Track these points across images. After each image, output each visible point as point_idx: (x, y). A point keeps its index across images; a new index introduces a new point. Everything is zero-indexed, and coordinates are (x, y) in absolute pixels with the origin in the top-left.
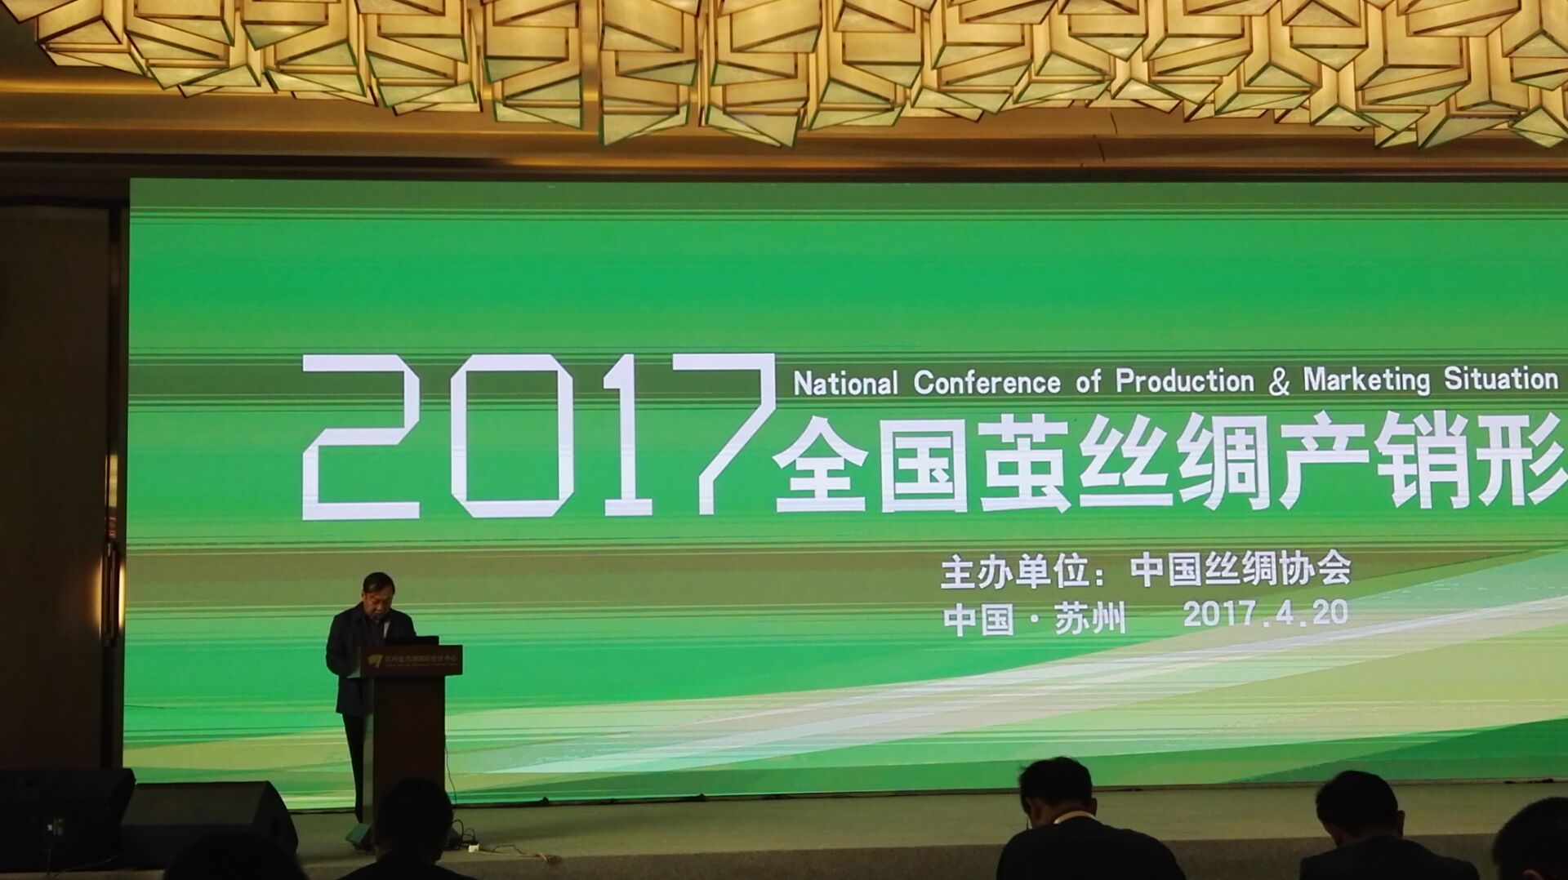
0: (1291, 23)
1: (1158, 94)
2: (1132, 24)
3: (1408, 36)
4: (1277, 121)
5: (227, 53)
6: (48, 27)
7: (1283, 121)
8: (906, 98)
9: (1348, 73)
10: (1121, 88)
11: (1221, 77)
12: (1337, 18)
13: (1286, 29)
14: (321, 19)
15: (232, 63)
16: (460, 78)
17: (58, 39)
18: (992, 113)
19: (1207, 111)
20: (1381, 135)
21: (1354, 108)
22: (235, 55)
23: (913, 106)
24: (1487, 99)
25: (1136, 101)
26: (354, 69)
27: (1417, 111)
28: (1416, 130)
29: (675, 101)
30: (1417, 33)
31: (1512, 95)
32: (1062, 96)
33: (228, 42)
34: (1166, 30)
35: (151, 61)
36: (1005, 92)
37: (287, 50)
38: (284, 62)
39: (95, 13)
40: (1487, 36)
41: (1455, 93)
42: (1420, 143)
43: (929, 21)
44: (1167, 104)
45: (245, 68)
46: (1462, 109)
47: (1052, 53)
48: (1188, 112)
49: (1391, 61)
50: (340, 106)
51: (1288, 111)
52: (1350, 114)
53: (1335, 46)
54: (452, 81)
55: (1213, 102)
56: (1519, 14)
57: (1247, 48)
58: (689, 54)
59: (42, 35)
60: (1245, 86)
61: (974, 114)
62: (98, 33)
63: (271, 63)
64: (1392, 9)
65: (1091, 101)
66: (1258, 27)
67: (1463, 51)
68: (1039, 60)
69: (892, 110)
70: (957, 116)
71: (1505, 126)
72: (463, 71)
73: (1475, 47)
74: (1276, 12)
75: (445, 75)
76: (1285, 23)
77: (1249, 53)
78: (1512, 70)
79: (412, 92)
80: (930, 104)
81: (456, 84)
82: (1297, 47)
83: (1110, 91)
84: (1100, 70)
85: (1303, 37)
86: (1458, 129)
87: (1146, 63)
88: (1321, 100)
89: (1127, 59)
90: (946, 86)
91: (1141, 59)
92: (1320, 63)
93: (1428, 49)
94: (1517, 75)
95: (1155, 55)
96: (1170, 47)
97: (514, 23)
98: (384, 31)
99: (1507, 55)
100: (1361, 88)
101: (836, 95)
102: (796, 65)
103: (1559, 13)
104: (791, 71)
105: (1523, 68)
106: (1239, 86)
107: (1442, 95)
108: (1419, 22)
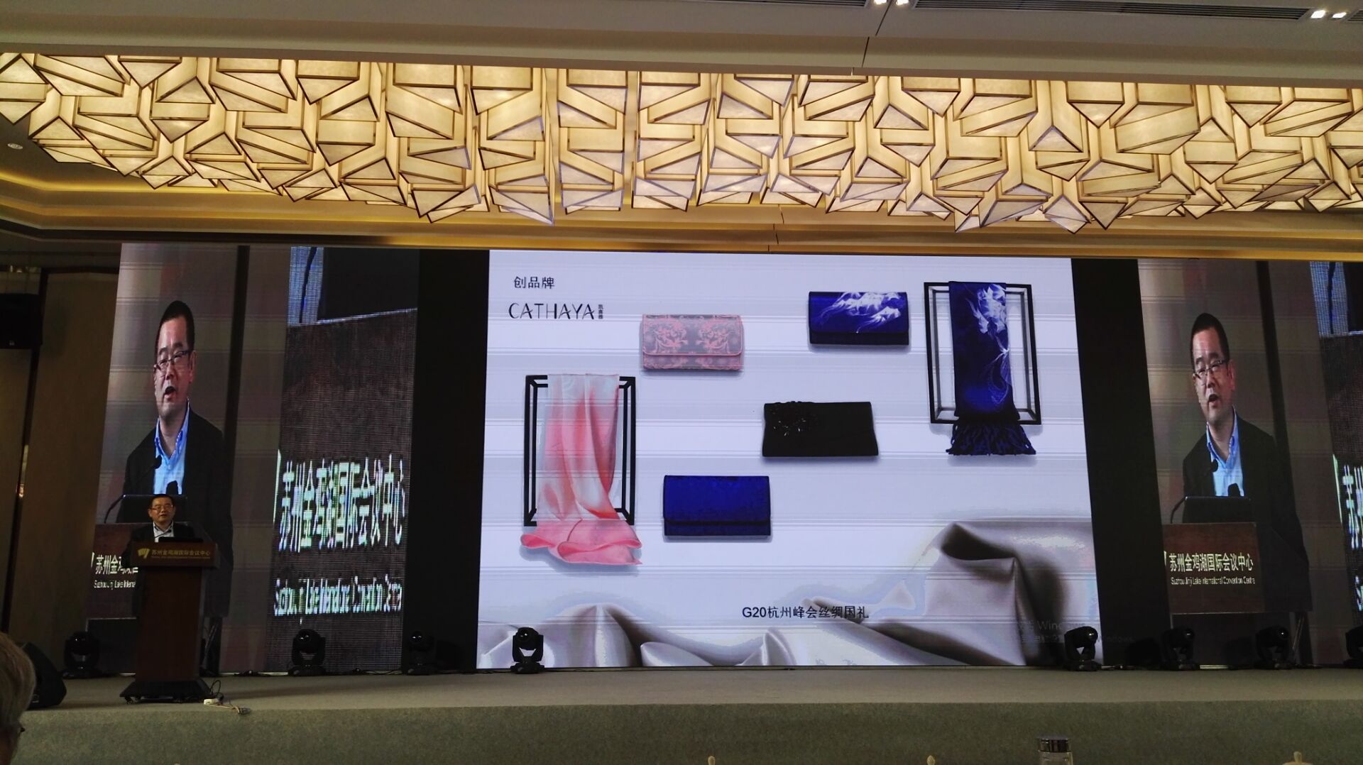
0: (880, 125)
2: (772, 127)
3: (962, 136)
5: (153, 146)
6: (33, 126)
9: (926, 166)
12: (910, 124)
13: (878, 131)
14: (204, 116)
21: (932, 196)
22: (162, 148)
24: (1020, 182)
26: (241, 157)
27: (976, 196)
30: (968, 134)
31: (1038, 180)
34: (794, 133)
36: (692, 180)
37: (190, 143)
39: (56, 113)
40: (1018, 134)
41: (1000, 179)
46: (1005, 193)
47: (715, 148)
48: (827, 206)
49: (951, 155)
53: (913, 145)
56: (1038, 116)
57: (851, 146)
58: (457, 142)
59: (30, 134)
60: (856, 177)
61: (681, 203)
62: (63, 128)
64: (949, 115)
66: (859, 127)
67: (1003, 151)
69: (614, 191)
70: (673, 207)
73: (1012, 143)
74: (868, 118)
76: (875, 126)
77: (854, 149)
78: (1037, 163)
80: (646, 192)
82: (885, 145)
85: (891, 137)
86: (1005, 209)
89: (770, 153)
91: (782, 156)
92: (906, 160)
93: (979, 146)
94: (1041, 164)
95: (790, 153)
96: (799, 145)
97: (334, 116)
98: (247, 124)
99: (1030, 150)
100: (934, 178)
101: (568, 176)
102: (535, 153)
103: (1067, 119)
104: (531, 155)
105: (1045, 160)
106: (852, 178)
107: (988, 183)
108: (971, 125)
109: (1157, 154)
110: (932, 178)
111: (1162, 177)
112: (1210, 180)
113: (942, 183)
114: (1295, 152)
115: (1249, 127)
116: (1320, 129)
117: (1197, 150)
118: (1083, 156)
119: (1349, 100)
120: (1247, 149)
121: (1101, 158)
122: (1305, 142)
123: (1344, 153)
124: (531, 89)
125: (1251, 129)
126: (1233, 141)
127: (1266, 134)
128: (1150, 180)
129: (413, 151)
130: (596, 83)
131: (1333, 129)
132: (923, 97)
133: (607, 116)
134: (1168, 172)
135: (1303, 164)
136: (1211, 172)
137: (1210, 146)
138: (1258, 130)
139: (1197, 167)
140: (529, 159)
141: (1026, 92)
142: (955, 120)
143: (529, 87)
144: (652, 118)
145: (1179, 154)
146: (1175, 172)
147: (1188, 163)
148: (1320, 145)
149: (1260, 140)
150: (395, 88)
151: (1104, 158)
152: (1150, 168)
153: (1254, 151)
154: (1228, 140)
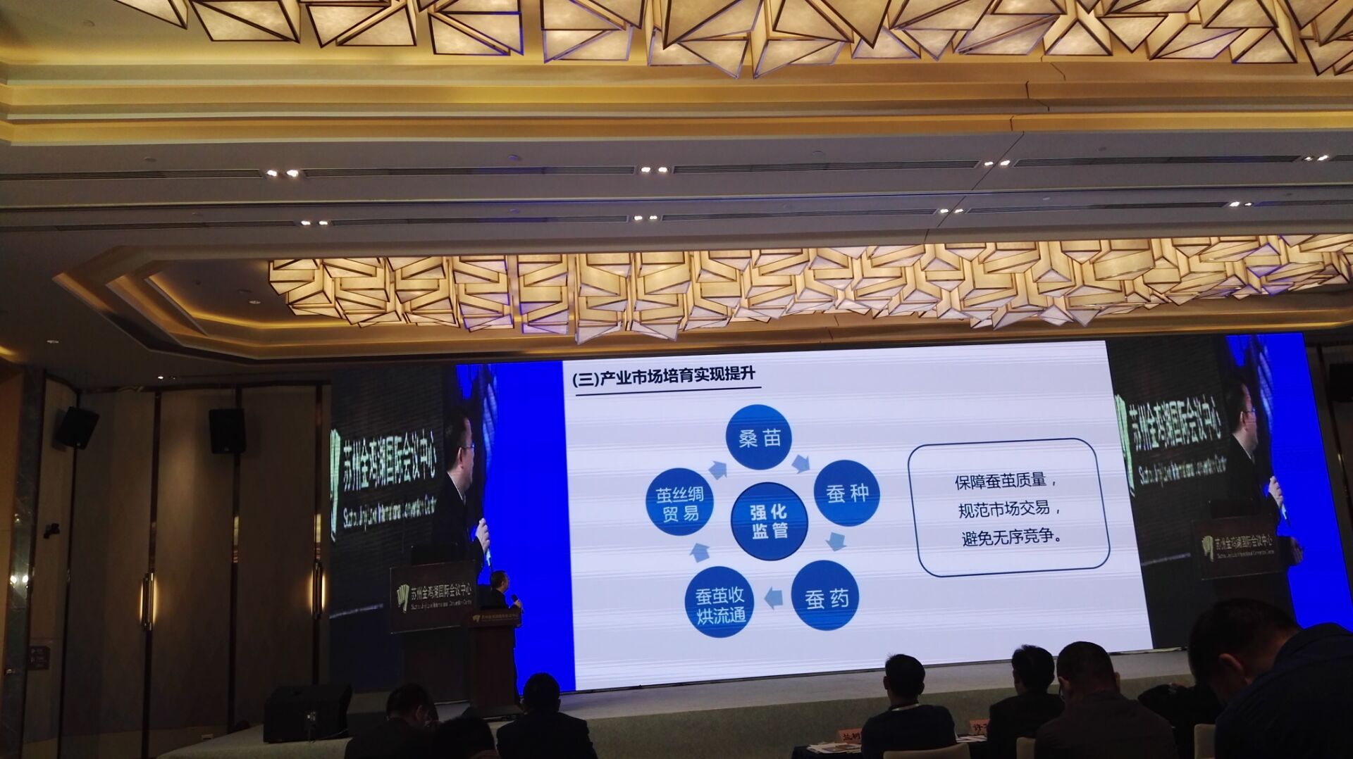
0: (926, 270)
1: (860, 306)
2: (846, 273)
3: (985, 273)
4: (920, 317)
5: (386, 306)
6: (294, 296)
7: (923, 317)
8: (732, 313)
9: (955, 292)
10: (840, 304)
11: (891, 297)
12: (948, 267)
13: (923, 273)
14: (436, 287)
15: (388, 310)
16: (506, 313)
17: (299, 303)
18: (775, 319)
19: (885, 313)
20: (973, 322)
21: (959, 309)
22: (390, 307)
23: (735, 317)
24: (1027, 303)
25: (848, 310)
26: (451, 311)
27: (991, 310)
28: (991, 319)
29: (615, 320)
30: (989, 272)
31: (1039, 301)
32: (810, 309)
33: (386, 300)
34: (863, 275)
35: (346, 311)
36: (782, 308)
37: (416, 303)
38: (415, 309)
39: (320, 289)
40: (1024, 272)
41: (1011, 301)
42: (994, 326)
43: (742, 275)
44: (864, 311)
45: (394, 313)
46: (1014, 308)
47: (806, 288)
48: (874, 315)
49: (977, 287)
50: (442, 329)
51: (925, 312)
52: (957, 313)
53: (948, 280)
54: (501, 315)
55: (887, 309)
56: (1040, 261)
57: (904, 282)
58: (622, 297)
59: (290, 301)
60: (904, 300)
61: (766, 319)
62: (321, 298)
63: (408, 309)
64: (975, 262)
65: (824, 311)
66: (909, 271)
67: (1013, 280)
68: (799, 293)
69: (726, 319)
70: (757, 320)
71: (1036, 315)
72: (507, 310)
73: (1019, 278)
74: (918, 266)
75: (497, 312)
76: (922, 270)
77: (906, 284)
78: (1038, 289)
79: (481, 321)
80: (744, 315)
81: (503, 316)
82: (929, 281)
83: (835, 305)
84: (830, 296)
85: (932, 276)
86: (1013, 318)
87: (853, 292)
88: (942, 306)
89: (843, 290)
90: (751, 307)
91: (850, 289)
92: (941, 288)
93: (996, 280)
94: (1041, 291)
95: (857, 288)
96: (865, 283)
97: (535, 285)
98: (468, 291)
99: (1035, 281)
100: (962, 300)
101: (698, 313)
102: (678, 300)
103: (1060, 260)
104: (675, 303)
105: (1043, 288)
106: (900, 301)
107: (1003, 302)
108: (990, 267)
109: (1124, 281)
110: (960, 301)
111: (1127, 293)
112: (1161, 292)
113: (968, 303)
114: (1221, 272)
115: (1188, 257)
116: (1238, 257)
117: (1152, 276)
118: (1073, 283)
119: (1257, 240)
120: (1187, 271)
121: (1083, 282)
122: (1229, 266)
123: (1255, 270)
124: (684, 263)
125: (1190, 259)
126: (1177, 267)
127: (1201, 261)
128: (1120, 297)
129: (590, 305)
130: (729, 256)
131: (1247, 256)
132: (960, 252)
133: (731, 275)
134: (1132, 290)
135: (1227, 278)
136: (1162, 288)
137: (1162, 273)
138: (1195, 259)
139: (1152, 286)
140: (673, 306)
141: (1033, 247)
142: (980, 263)
143: (682, 261)
144: (762, 273)
145: (1140, 280)
146: (1137, 290)
147: (1146, 284)
148: (1239, 266)
149: (1196, 264)
150: (589, 267)
151: (1086, 284)
152: (1119, 289)
153: (1194, 272)
154: (1172, 266)
